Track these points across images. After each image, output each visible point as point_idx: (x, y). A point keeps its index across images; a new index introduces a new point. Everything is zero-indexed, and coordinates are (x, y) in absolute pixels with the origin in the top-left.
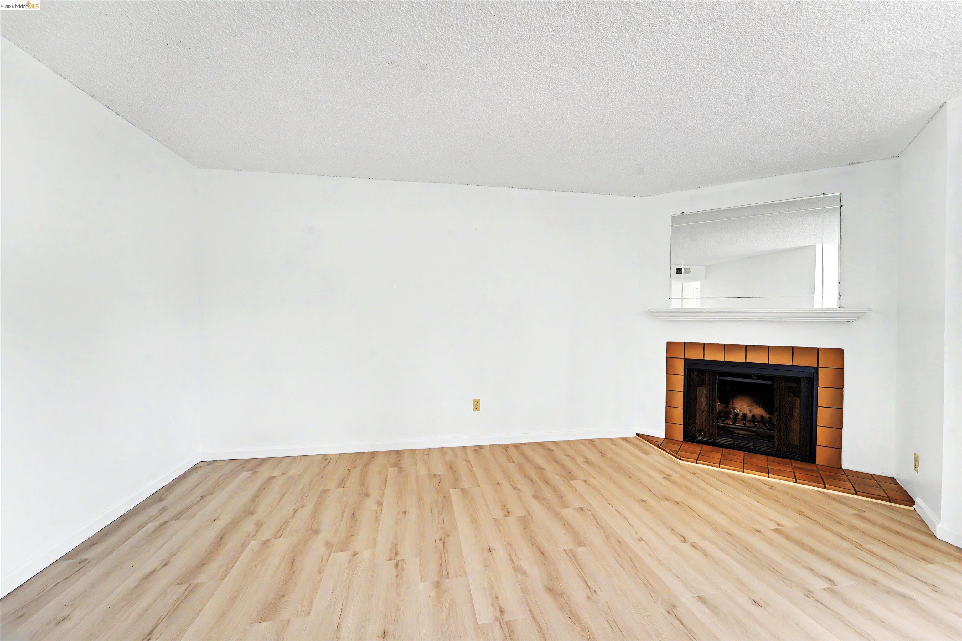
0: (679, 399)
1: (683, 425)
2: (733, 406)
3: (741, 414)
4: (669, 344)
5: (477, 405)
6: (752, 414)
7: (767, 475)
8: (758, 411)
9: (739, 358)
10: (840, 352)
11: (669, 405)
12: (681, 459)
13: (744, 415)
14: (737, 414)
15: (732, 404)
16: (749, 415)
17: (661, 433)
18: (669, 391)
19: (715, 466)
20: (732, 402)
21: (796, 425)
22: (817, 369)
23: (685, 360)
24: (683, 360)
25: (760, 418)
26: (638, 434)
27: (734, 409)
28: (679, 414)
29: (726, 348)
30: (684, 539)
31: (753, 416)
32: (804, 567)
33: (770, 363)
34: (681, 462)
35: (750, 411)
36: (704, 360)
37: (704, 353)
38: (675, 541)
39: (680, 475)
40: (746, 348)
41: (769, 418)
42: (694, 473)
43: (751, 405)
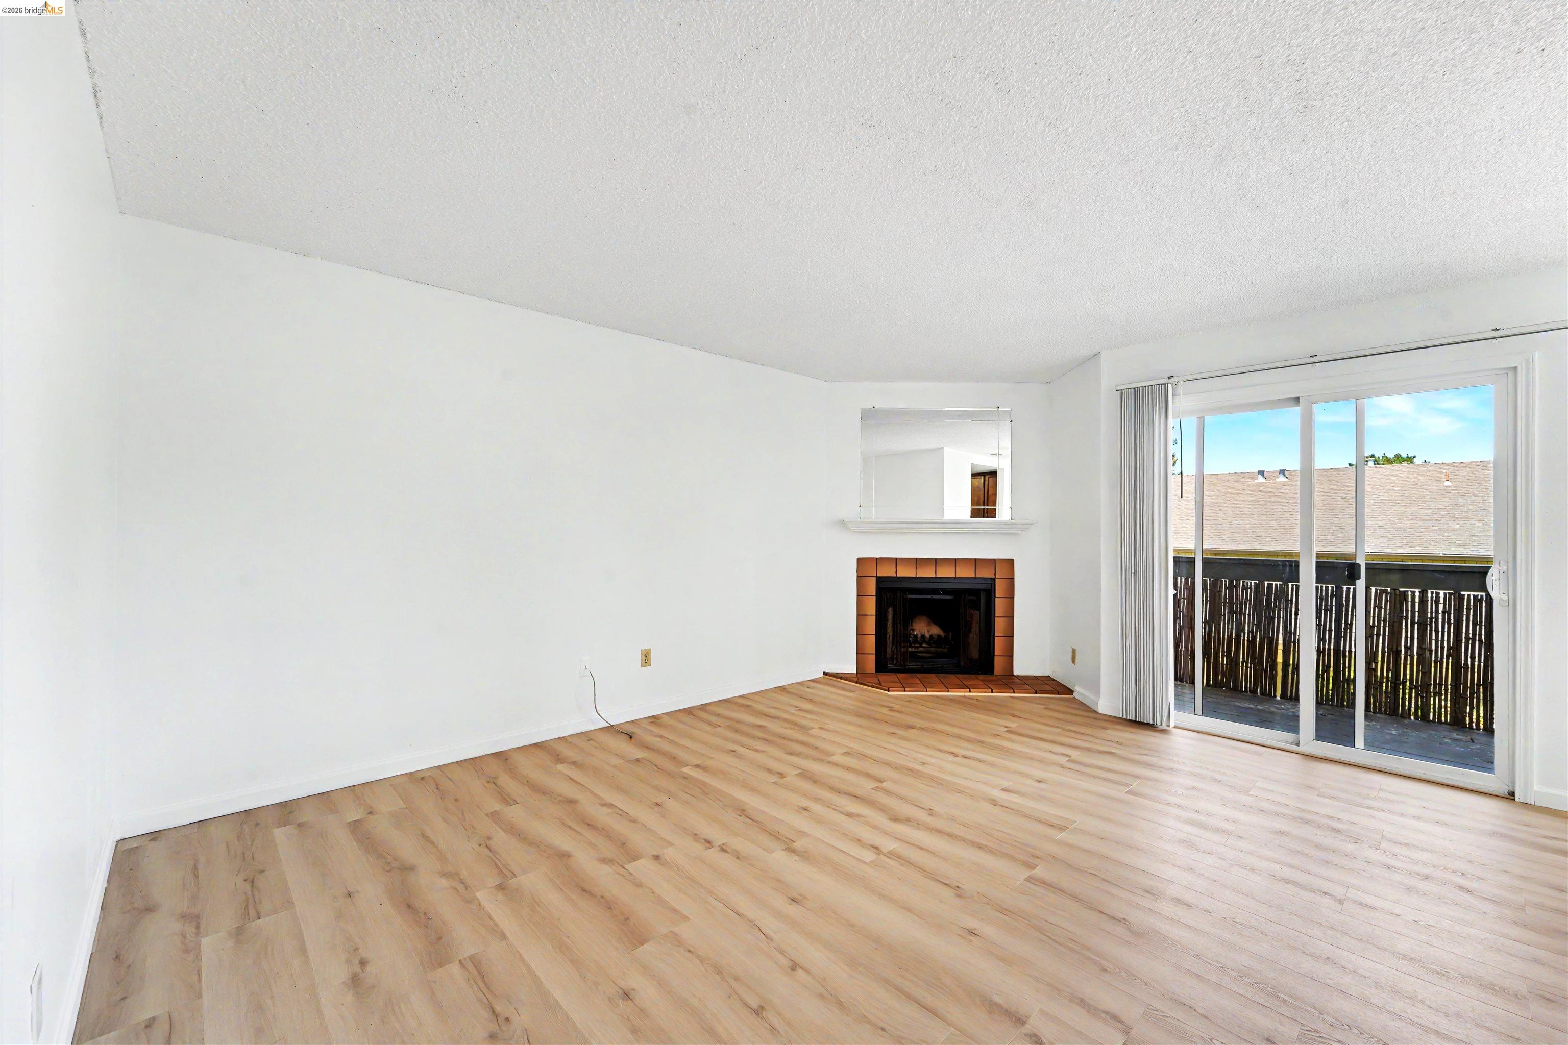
0: (871, 625)
1: (876, 654)
2: (911, 627)
3: (919, 636)
4: (859, 560)
5: (646, 658)
6: (930, 634)
7: (968, 690)
8: (936, 630)
9: (928, 573)
10: (1011, 562)
11: (860, 633)
12: (888, 691)
13: (923, 636)
14: (916, 636)
15: (912, 625)
16: (927, 635)
17: (852, 669)
18: (860, 616)
19: (922, 691)
20: (912, 623)
21: (974, 638)
22: (994, 579)
23: (876, 577)
24: (875, 578)
25: (937, 637)
26: (825, 673)
27: (913, 630)
28: (871, 642)
29: (918, 562)
30: (955, 755)
31: (931, 636)
32: (1045, 751)
33: (957, 576)
34: (889, 693)
35: (928, 631)
36: (896, 577)
37: (896, 570)
38: (951, 758)
39: (900, 705)
40: (936, 562)
41: (945, 636)
42: (909, 701)
43: (929, 625)
